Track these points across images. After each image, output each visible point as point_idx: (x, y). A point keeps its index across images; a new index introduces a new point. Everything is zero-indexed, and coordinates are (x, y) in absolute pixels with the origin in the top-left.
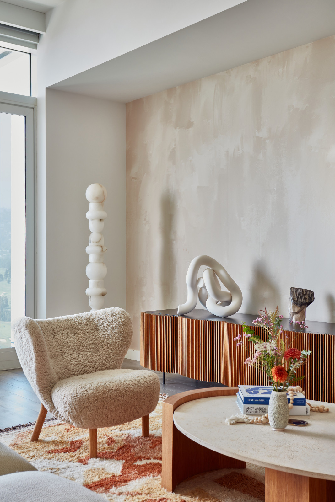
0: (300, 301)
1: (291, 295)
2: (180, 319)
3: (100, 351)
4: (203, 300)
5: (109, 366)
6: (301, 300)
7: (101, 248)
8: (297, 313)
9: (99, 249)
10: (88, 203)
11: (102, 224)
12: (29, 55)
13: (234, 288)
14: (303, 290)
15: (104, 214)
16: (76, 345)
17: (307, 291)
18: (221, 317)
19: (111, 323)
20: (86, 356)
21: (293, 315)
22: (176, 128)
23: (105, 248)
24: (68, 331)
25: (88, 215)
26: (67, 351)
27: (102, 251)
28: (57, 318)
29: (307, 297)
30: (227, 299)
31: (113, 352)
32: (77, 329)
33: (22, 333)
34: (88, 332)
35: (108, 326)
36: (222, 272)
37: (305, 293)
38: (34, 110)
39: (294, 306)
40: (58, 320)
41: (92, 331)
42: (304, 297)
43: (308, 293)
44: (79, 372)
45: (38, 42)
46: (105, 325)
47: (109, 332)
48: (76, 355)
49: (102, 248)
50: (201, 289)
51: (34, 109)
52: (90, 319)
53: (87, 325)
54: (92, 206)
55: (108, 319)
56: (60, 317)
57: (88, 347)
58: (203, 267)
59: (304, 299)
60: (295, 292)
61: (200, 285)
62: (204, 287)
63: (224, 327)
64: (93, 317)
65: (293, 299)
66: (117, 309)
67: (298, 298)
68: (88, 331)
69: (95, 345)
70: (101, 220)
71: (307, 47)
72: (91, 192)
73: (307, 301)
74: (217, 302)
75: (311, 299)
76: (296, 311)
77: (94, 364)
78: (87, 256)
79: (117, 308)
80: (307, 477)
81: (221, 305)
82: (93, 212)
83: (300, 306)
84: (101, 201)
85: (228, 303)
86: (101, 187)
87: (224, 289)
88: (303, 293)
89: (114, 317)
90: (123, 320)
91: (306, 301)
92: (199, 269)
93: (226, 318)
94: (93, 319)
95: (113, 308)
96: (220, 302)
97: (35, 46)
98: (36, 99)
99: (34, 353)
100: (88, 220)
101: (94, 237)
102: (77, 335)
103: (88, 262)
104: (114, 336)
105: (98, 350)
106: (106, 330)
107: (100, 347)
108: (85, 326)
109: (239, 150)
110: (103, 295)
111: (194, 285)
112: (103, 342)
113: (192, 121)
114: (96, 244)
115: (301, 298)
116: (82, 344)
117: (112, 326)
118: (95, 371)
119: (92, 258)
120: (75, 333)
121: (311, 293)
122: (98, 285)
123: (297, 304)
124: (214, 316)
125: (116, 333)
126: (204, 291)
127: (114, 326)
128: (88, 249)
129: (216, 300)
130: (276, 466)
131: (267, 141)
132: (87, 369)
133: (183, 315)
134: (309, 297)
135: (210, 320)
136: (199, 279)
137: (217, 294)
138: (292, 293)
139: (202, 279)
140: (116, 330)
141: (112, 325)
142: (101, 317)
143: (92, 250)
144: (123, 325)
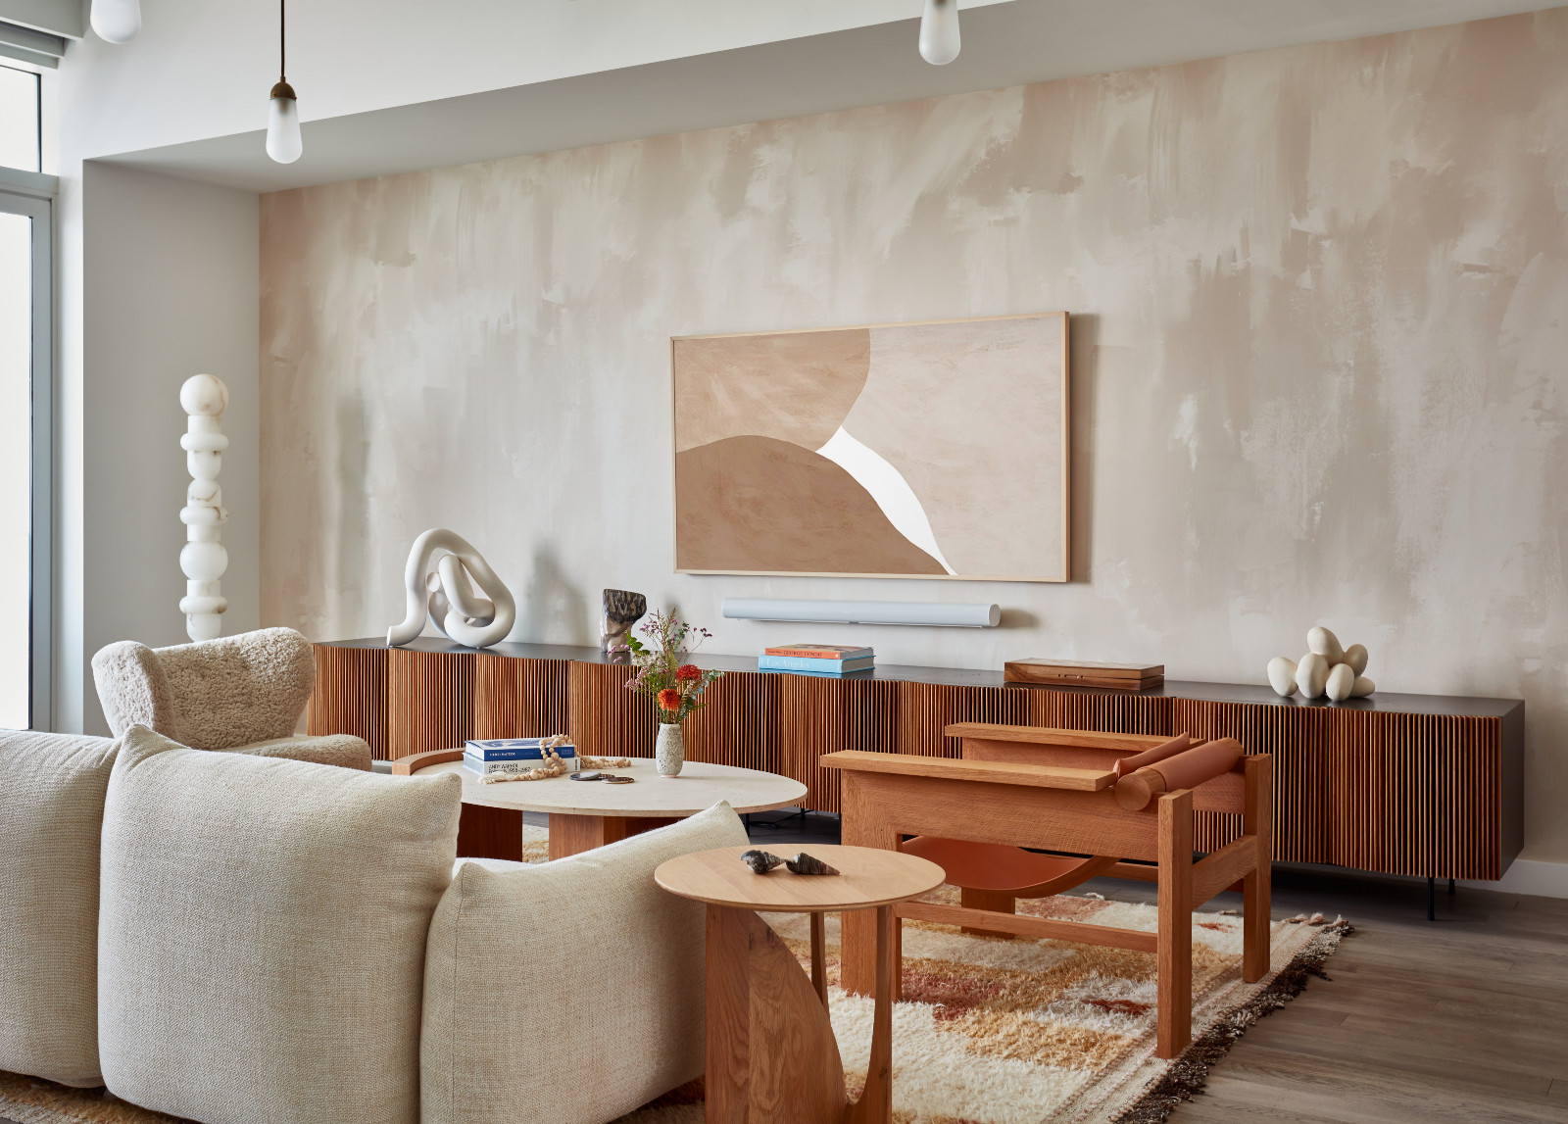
0: (620, 614)
1: (605, 603)
2: (393, 653)
3: (253, 707)
4: (438, 617)
5: (273, 734)
6: (622, 612)
7: (215, 513)
8: (615, 635)
9: (211, 514)
10: (185, 416)
11: (218, 460)
12: (36, 77)
13: (499, 593)
14: (626, 593)
15: (222, 441)
16: (207, 696)
17: (633, 595)
18: (474, 648)
19: (273, 656)
20: (227, 716)
21: (608, 640)
22: (376, 262)
23: (224, 512)
24: (190, 671)
25: (186, 442)
26: (192, 709)
27: (219, 517)
28: (167, 648)
29: (633, 606)
30: (485, 613)
31: (280, 708)
32: (208, 669)
33: (128, 668)
34: (228, 674)
35: (269, 660)
36: (475, 561)
37: (629, 599)
38: (51, 204)
39: (611, 622)
40: (169, 652)
41: (236, 672)
42: (629, 605)
43: (636, 598)
44: (216, 745)
45: (63, 55)
46: (262, 659)
47: (270, 672)
48: (209, 715)
49: (218, 511)
50: (434, 594)
51: (50, 200)
52: (231, 649)
53: (226, 661)
54: (194, 422)
55: (268, 647)
56: (172, 648)
57: (231, 700)
58: (437, 551)
59: (628, 609)
60: (611, 598)
61: (433, 587)
62: (441, 591)
63: (481, 662)
64: (238, 645)
65: (608, 609)
66: (283, 630)
67: (617, 608)
68: (228, 671)
69: (245, 697)
70: (215, 452)
71: (635, 146)
72: (192, 392)
73: (634, 613)
74: (466, 620)
75: (641, 609)
76: (614, 631)
77: (243, 729)
78: (184, 528)
79: (284, 628)
80: (600, 817)
81: (474, 625)
82: (195, 437)
83: (621, 623)
84: (216, 413)
85: (488, 620)
86: (217, 382)
87: (479, 593)
88: (626, 600)
89: (279, 644)
90: (297, 649)
91: (631, 613)
92: (431, 556)
93: (483, 648)
94: (238, 649)
95: (275, 629)
96: (472, 620)
97: (55, 63)
98: (56, 183)
99: (153, 702)
100: (186, 452)
101: (199, 487)
102: (207, 679)
103: (184, 542)
104: (281, 678)
105: (250, 705)
106: (265, 669)
107: (254, 699)
108: (224, 663)
109: (508, 322)
110: (220, 611)
111: (420, 587)
112: (260, 690)
113: (411, 253)
114: (205, 503)
115: (623, 609)
116: (218, 696)
117: (275, 661)
118: (247, 743)
119: (193, 534)
120: (203, 676)
121: (641, 599)
122: (207, 589)
123: (615, 620)
124: (461, 646)
125: (283, 673)
126: (439, 600)
127: (279, 660)
128: (185, 515)
129: (464, 615)
130: (561, 808)
131: (564, 311)
132: (230, 739)
133: (398, 645)
134: (637, 605)
135: (457, 652)
136: (430, 577)
137: (467, 605)
138: (607, 599)
139: (436, 575)
140: (284, 669)
141: (276, 658)
142: (254, 645)
143: (194, 515)
144: (297, 658)
